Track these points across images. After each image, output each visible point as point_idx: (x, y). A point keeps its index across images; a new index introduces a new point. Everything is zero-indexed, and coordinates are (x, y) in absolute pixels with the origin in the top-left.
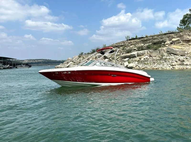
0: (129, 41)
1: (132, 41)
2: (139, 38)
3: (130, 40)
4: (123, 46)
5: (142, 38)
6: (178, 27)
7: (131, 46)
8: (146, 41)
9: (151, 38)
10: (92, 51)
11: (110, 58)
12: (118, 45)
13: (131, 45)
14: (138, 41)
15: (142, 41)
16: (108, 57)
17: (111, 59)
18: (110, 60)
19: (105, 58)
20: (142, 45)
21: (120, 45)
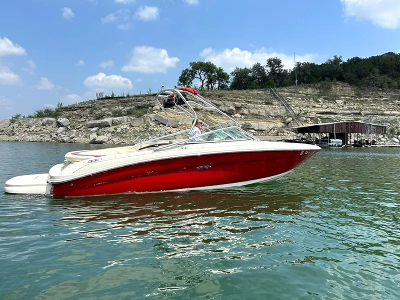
0: (101, 101)
1: (106, 101)
2: (117, 98)
3: (102, 99)
4: (91, 107)
5: (122, 97)
6: (175, 86)
7: (104, 109)
8: (127, 102)
9: (134, 98)
10: (36, 113)
11: (67, 126)
12: (83, 105)
13: (104, 107)
14: (115, 101)
15: (121, 102)
16: (65, 124)
17: (69, 127)
18: (68, 129)
19: (59, 125)
20: (121, 108)
21: (87, 105)
